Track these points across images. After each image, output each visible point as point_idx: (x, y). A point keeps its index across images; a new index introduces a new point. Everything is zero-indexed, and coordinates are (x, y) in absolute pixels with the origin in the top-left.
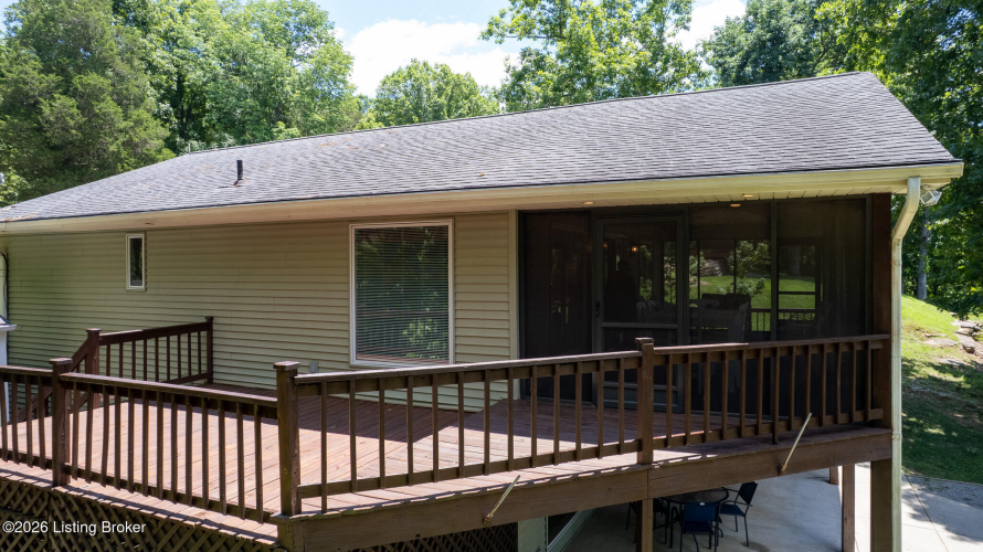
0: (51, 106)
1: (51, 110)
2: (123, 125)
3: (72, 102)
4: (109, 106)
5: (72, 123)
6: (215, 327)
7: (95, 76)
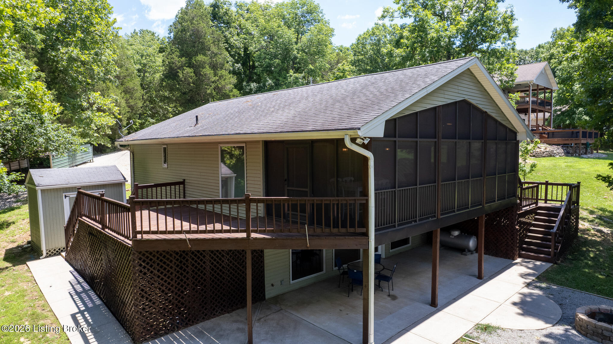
0: (183, 73)
1: (183, 75)
2: (214, 79)
3: (192, 70)
6: (186, 183)
7: (202, 56)
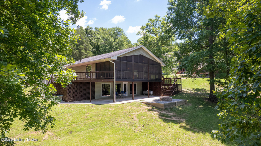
1: (75, 52)
2: (85, 54)
3: (78, 51)
4: (83, 51)
5: (78, 54)
7: (82, 46)
